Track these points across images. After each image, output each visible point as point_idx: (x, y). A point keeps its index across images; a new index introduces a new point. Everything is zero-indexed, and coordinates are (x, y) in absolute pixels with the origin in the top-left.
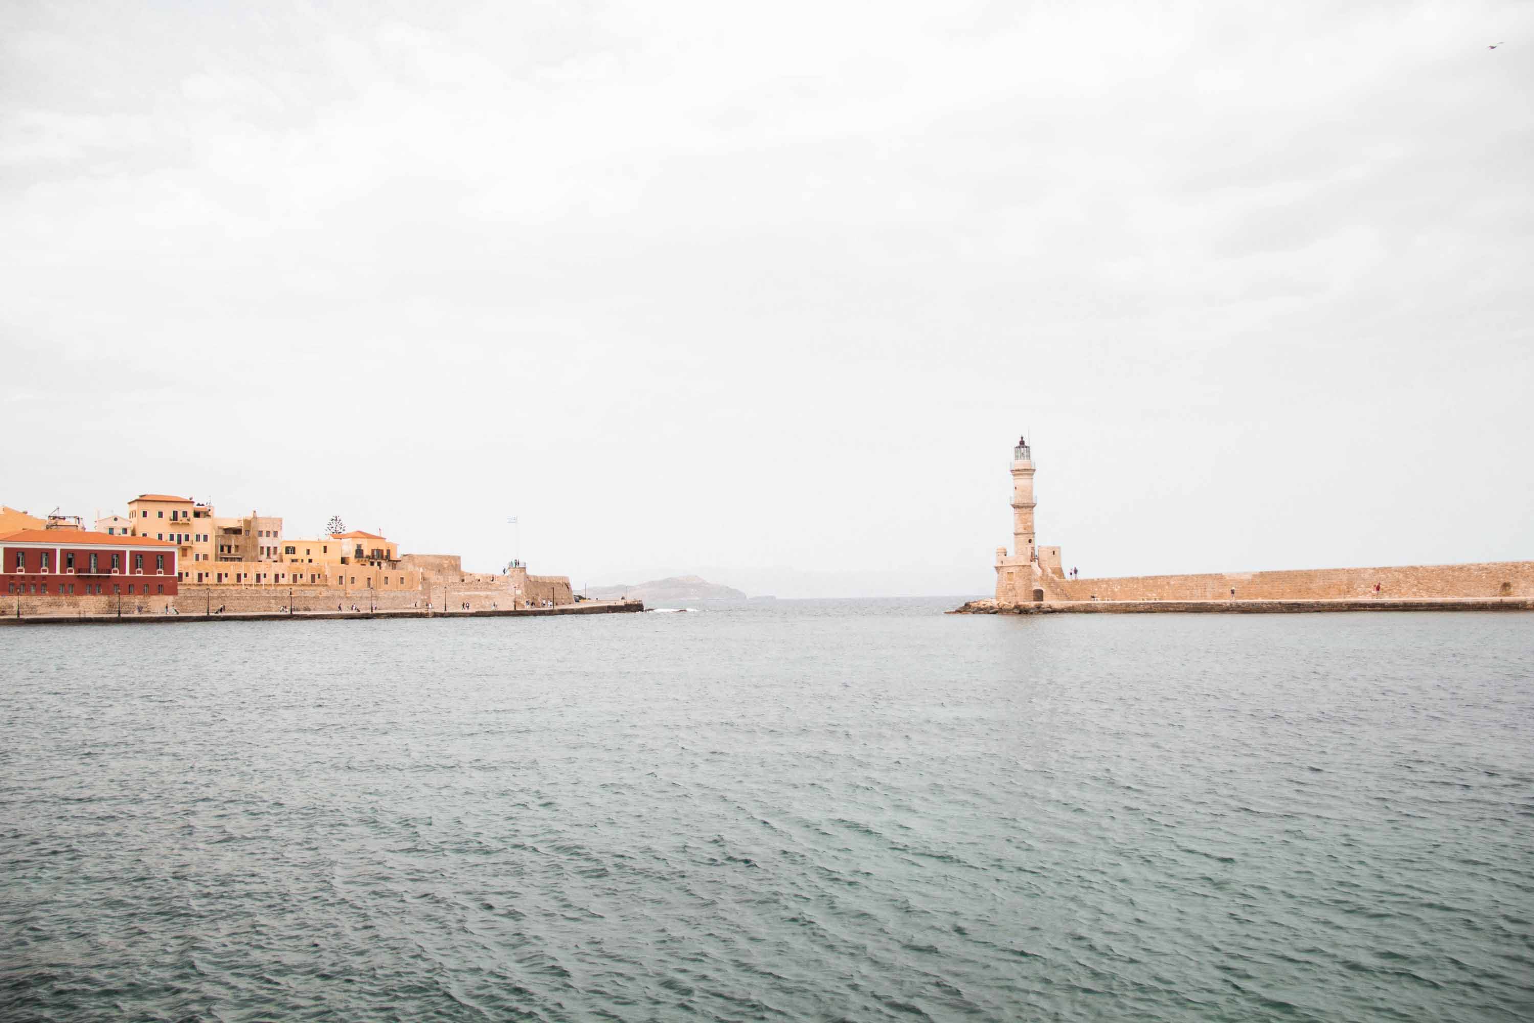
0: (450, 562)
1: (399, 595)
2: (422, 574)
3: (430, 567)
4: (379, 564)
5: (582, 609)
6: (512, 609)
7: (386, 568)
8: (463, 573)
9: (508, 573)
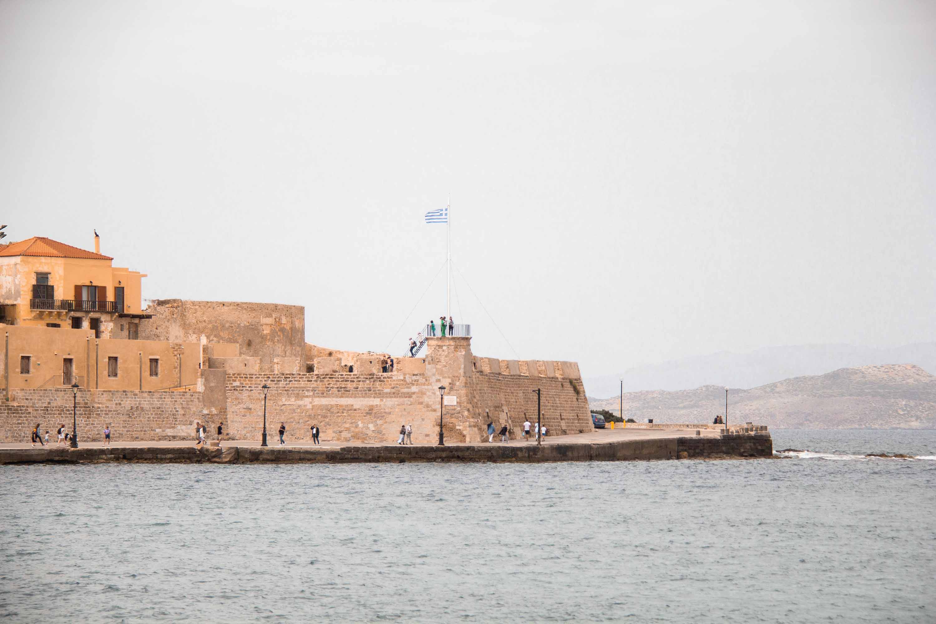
0: (278, 321)
1: (146, 405)
2: (205, 349)
3: (223, 334)
4: (95, 324)
5: (611, 445)
6: (434, 442)
7: (114, 335)
8: (311, 348)
9: (423, 352)
